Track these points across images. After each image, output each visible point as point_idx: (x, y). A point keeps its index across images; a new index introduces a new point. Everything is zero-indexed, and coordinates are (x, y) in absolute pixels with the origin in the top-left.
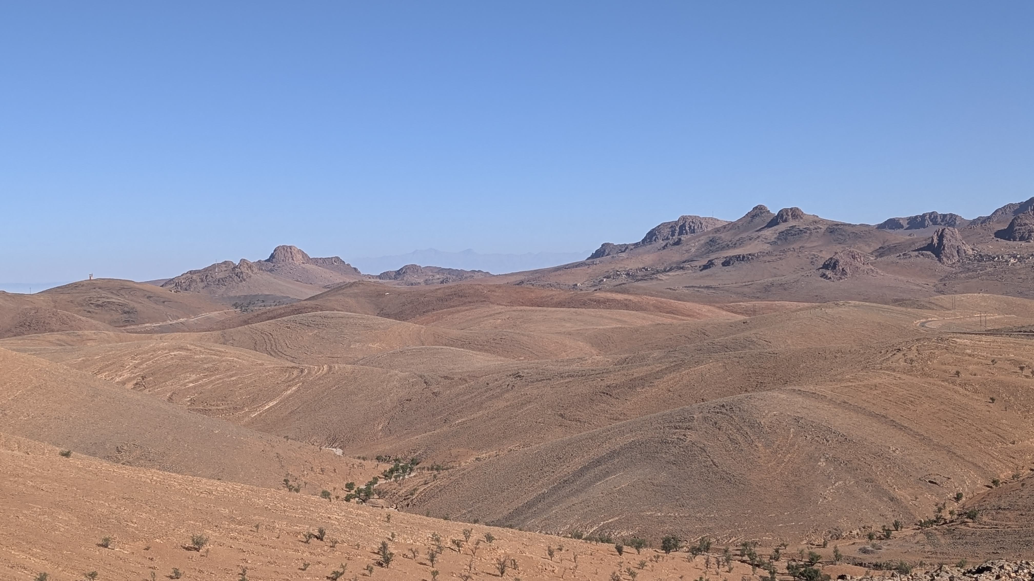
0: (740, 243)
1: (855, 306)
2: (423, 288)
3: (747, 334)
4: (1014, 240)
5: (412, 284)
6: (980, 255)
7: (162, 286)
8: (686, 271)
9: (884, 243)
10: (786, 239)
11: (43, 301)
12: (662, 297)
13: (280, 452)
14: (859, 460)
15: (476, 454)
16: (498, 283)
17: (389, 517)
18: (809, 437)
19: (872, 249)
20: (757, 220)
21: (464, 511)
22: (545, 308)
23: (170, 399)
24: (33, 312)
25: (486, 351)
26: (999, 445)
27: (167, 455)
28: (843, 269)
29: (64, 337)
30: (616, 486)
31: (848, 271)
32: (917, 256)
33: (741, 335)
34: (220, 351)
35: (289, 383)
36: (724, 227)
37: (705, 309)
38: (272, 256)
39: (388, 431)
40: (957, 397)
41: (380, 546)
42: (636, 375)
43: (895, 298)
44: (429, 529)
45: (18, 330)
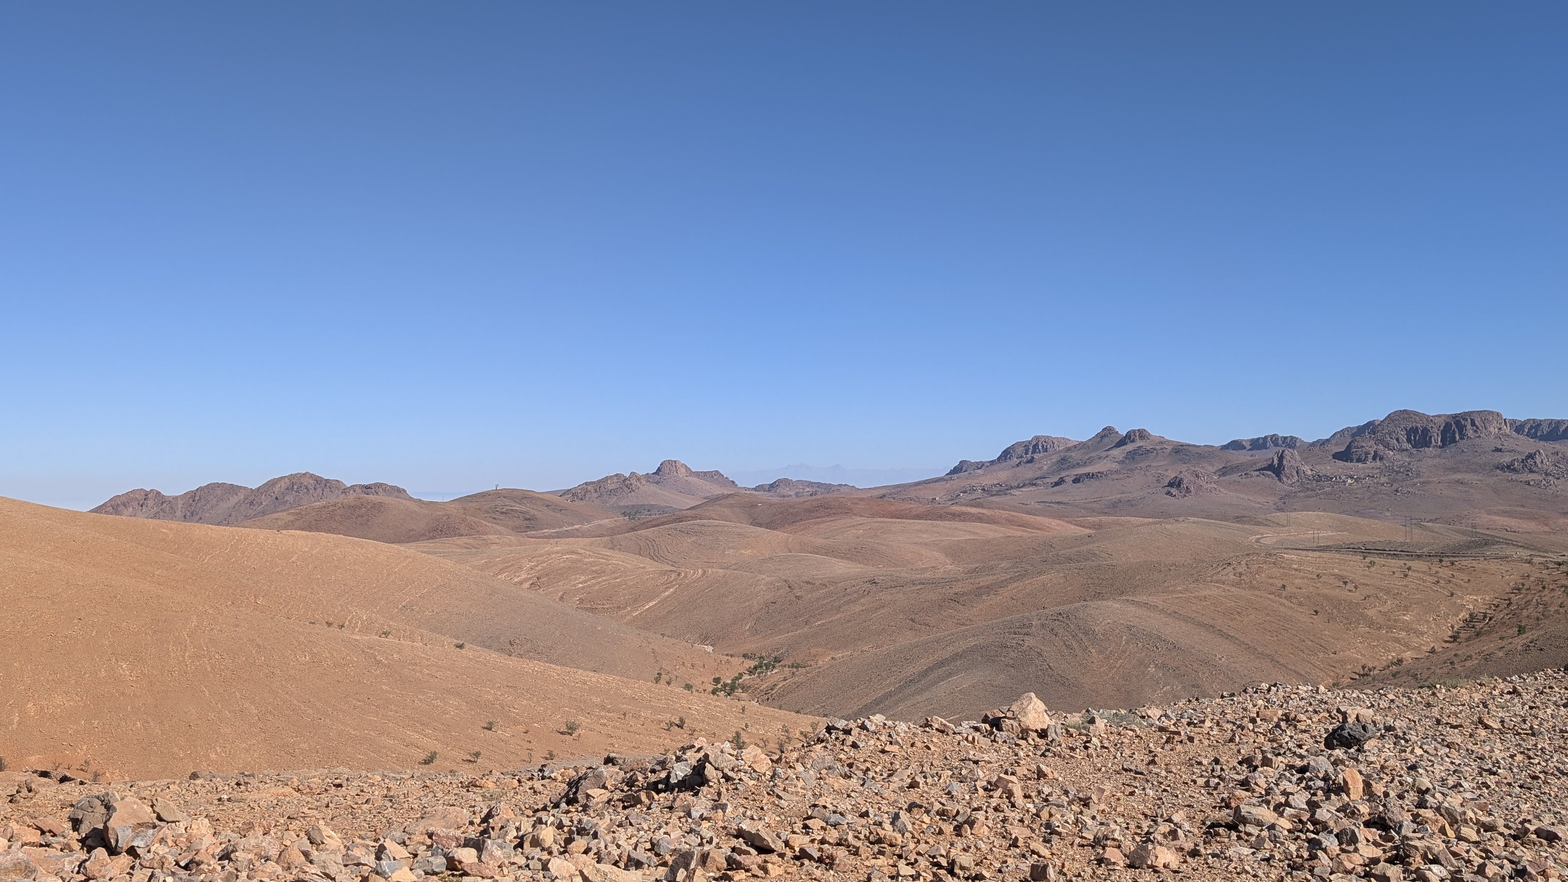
0: (1090, 462)
1: (1194, 523)
2: (794, 499)
3: (1090, 547)
4: (1352, 461)
5: (784, 496)
6: (1319, 475)
7: (561, 496)
8: (1038, 488)
9: (1227, 462)
10: (1133, 458)
11: (455, 508)
12: (1014, 511)
13: (656, 648)
14: (1187, 666)
15: (833, 654)
16: (862, 496)
17: (743, 709)
18: (1140, 644)
19: (1215, 469)
20: (1106, 440)
21: (818, 706)
22: (904, 520)
23: (562, 598)
24: (445, 518)
25: (848, 558)
26: (1321, 655)
27: (554, 648)
28: (1187, 487)
29: (471, 541)
30: (958, 686)
31: (1192, 489)
32: (1258, 476)
33: (1084, 548)
34: (607, 555)
35: (667, 585)
36: (1075, 447)
37: (1054, 523)
38: (659, 469)
39: (754, 631)
40: (1282, 609)
41: (734, 735)
42: (982, 584)
43: (1236, 515)
44: (780, 721)
45: (431, 534)
